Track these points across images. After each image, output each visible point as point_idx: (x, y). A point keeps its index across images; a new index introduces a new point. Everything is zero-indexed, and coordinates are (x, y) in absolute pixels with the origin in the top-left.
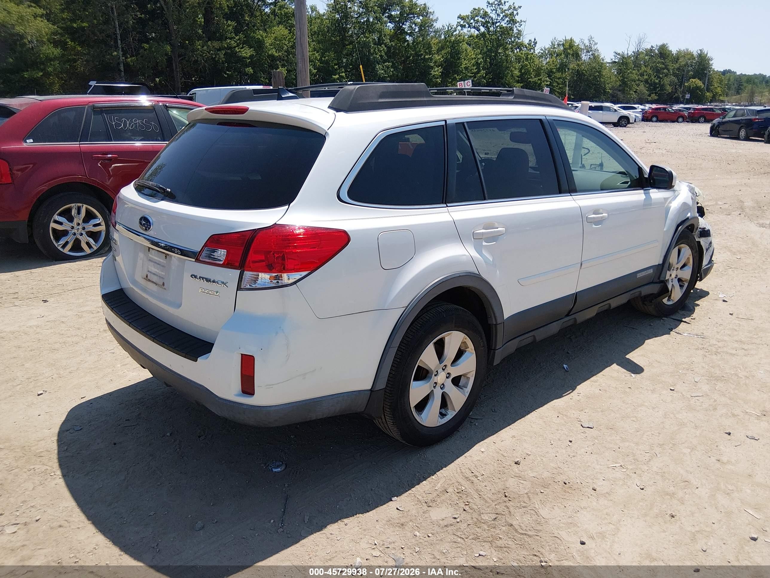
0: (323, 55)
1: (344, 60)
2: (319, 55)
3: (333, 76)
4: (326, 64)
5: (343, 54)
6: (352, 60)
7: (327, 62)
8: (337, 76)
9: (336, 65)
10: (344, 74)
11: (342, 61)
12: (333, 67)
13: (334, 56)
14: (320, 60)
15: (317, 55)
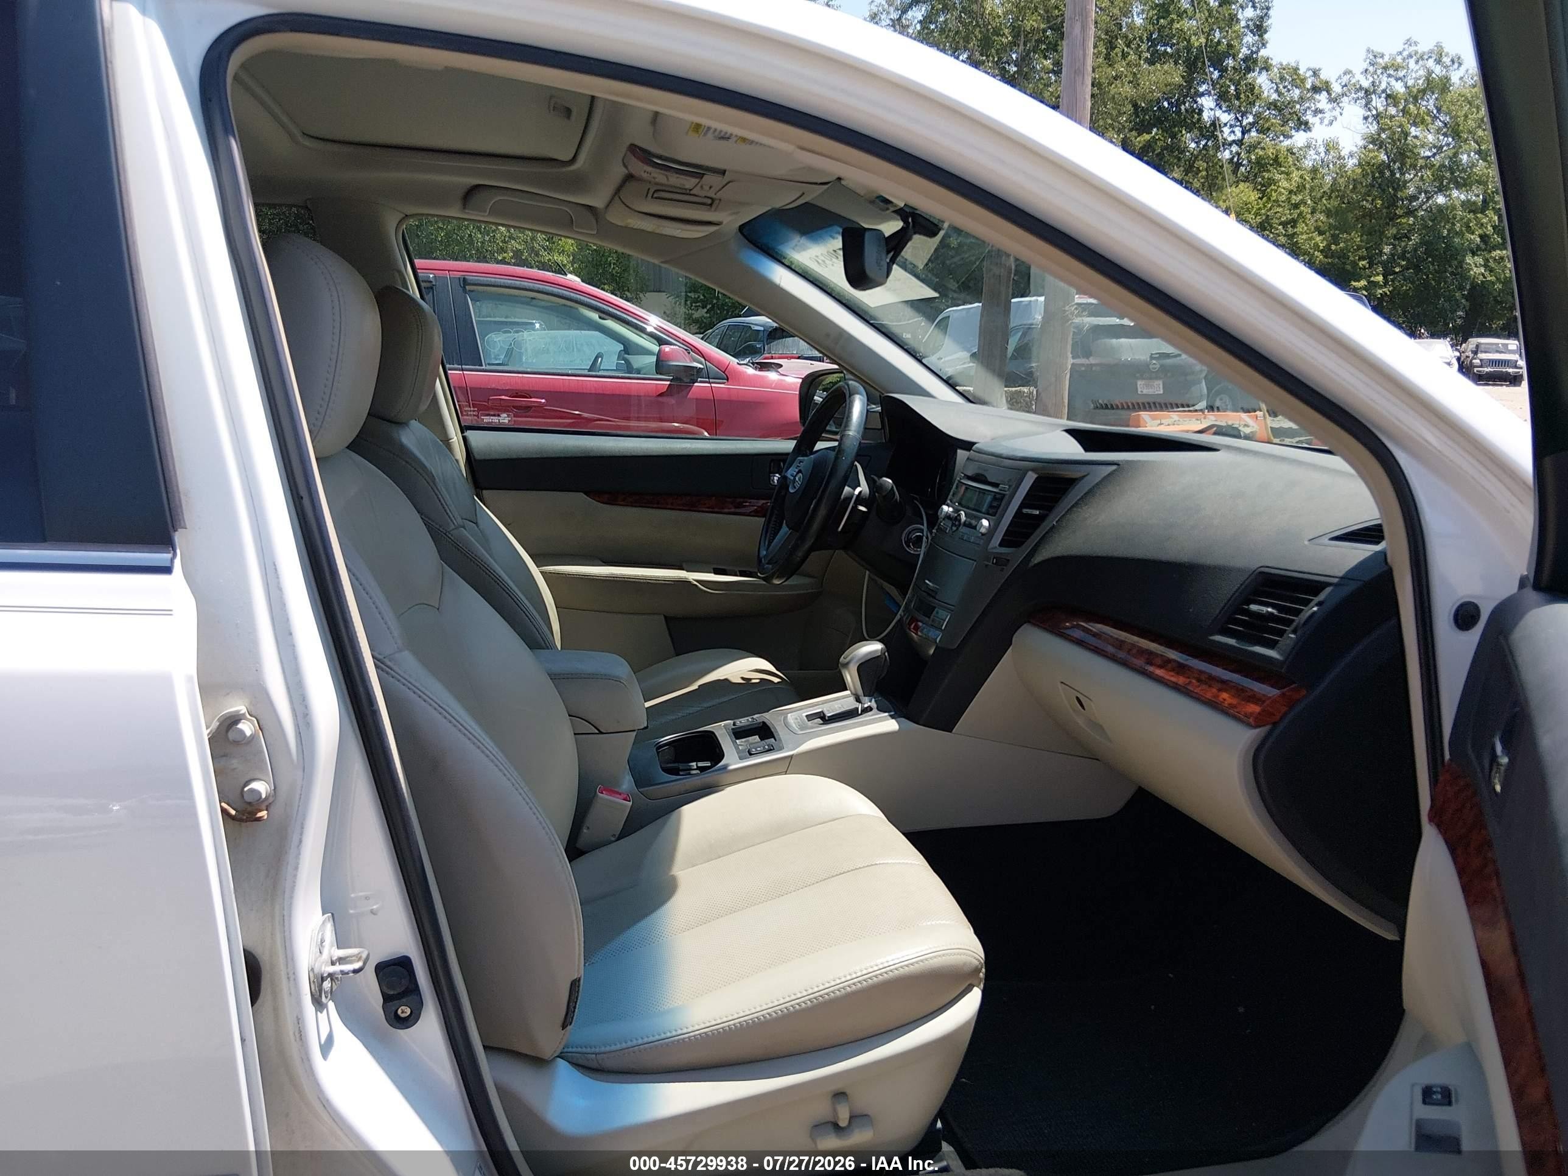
0: (1335, 240)
1: (1387, 249)
2: (1324, 239)
3: (1353, 283)
4: (1339, 258)
5: (1386, 237)
6: (1406, 246)
7: (1342, 255)
8: (1363, 283)
9: (1362, 258)
10: (1380, 278)
11: (1381, 252)
12: (1355, 264)
13: (1361, 241)
14: (1326, 252)
15: (1319, 239)
